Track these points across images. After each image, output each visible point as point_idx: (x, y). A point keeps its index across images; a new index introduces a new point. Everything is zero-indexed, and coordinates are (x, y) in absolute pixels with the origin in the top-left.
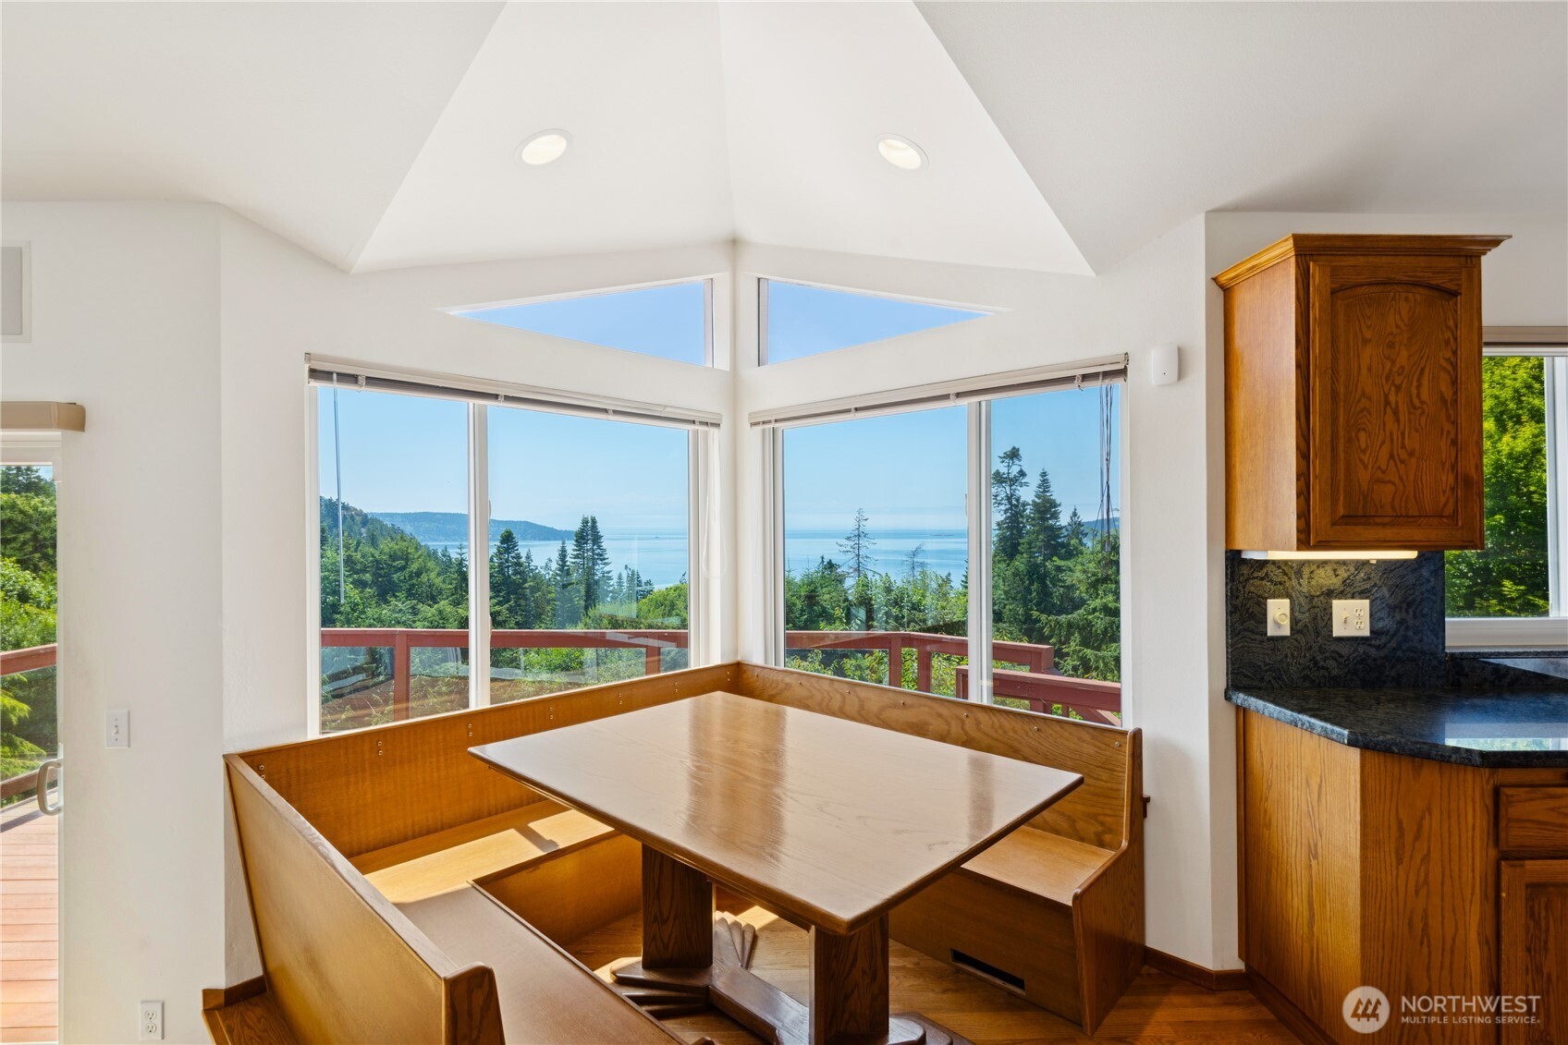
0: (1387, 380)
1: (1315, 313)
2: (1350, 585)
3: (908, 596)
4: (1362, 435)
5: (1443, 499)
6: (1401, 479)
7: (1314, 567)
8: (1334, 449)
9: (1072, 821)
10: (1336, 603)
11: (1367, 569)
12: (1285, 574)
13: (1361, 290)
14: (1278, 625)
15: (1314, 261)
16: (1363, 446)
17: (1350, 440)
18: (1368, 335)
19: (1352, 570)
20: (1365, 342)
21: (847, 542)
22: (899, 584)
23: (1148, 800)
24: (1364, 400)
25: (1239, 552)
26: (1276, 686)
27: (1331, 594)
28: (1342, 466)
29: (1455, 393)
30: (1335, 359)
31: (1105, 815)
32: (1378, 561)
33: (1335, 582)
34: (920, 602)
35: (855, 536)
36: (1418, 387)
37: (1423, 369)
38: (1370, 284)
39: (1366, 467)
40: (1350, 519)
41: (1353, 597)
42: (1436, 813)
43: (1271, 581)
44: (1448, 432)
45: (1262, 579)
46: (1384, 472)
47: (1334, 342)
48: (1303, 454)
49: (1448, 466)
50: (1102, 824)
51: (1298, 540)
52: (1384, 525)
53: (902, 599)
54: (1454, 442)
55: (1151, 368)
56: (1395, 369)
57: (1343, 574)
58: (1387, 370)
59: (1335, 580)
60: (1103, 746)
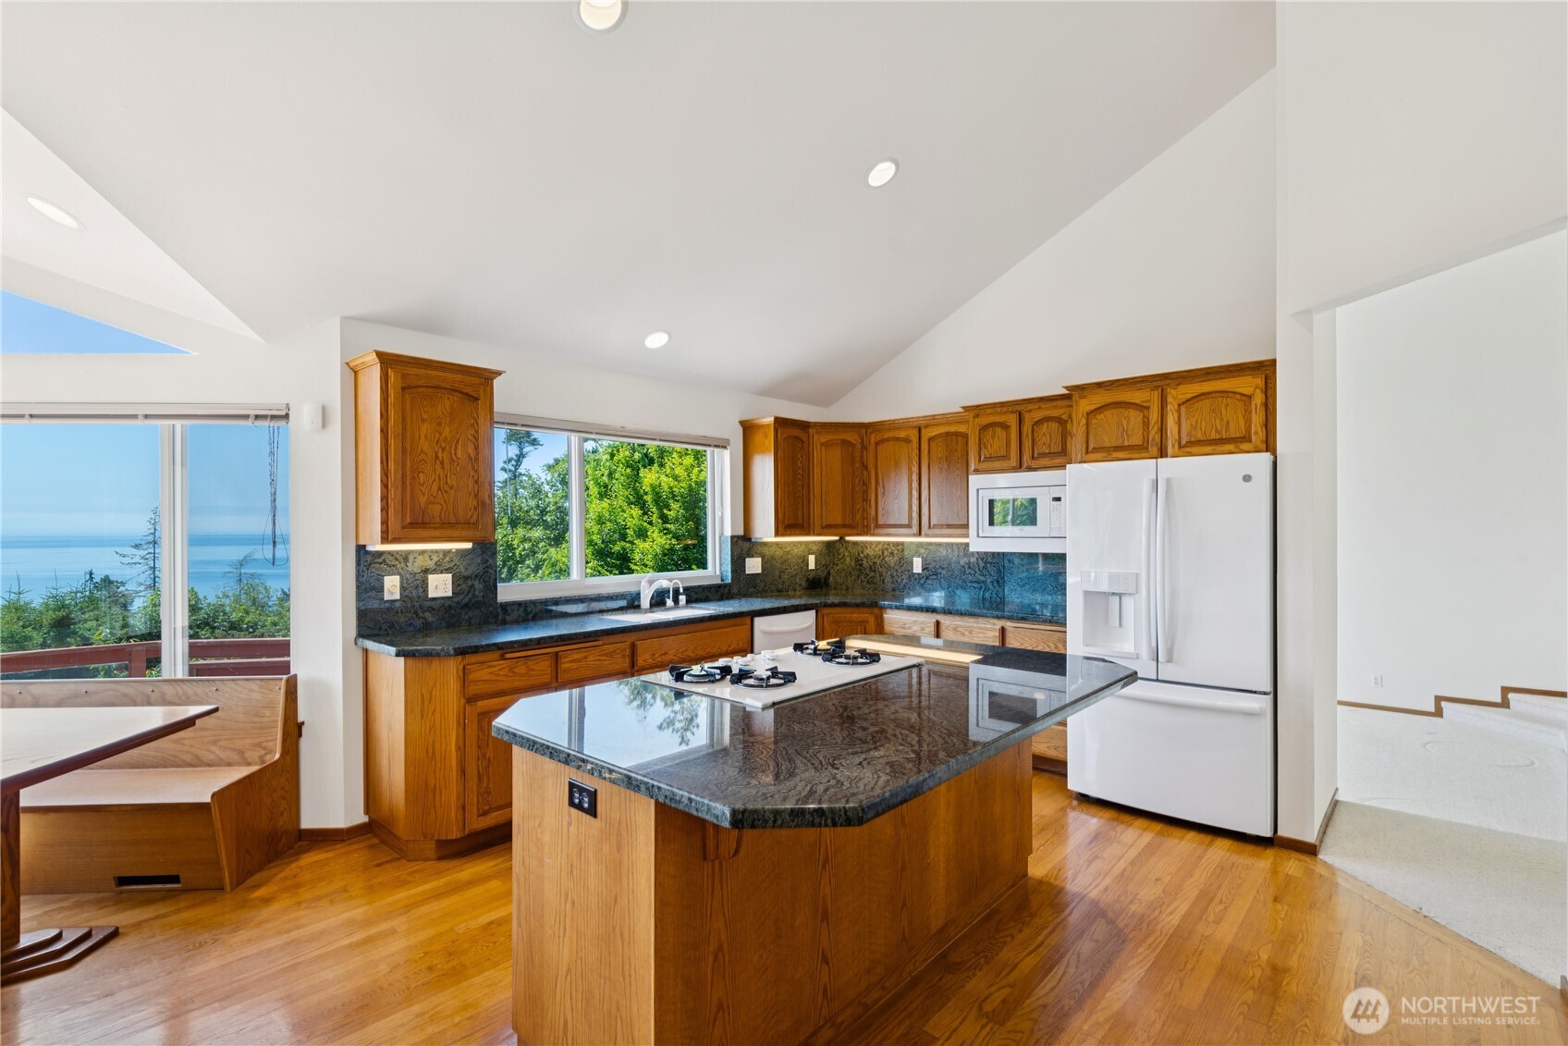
0: (437, 444)
1: (391, 400)
2: (440, 565)
3: (225, 614)
4: (421, 475)
5: (470, 514)
6: (445, 502)
7: (416, 555)
8: (403, 483)
9: (241, 752)
10: (431, 577)
11: (451, 555)
12: (397, 560)
13: (421, 390)
14: (392, 593)
15: (391, 368)
16: (422, 482)
17: (413, 478)
18: (425, 416)
19: (441, 556)
20: (423, 420)
21: (134, 551)
22: (212, 599)
23: (303, 723)
24: (422, 455)
25: (365, 546)
26: (390, 632)
27: (426, 571)
28: (408, 493)
29: (477, 454)
30: (404, 429)
31: (268, 741)
32: (457, 550)
33: (430, 564)
34: (241, 620)
35: (149, 543)
36: (455, 450)
37: (458, 440)
38: (427, 387)
39: (424, 495)
40: (413, 525)
41: (441, 573)
42: (438, 685)
43: (387, 564)
44: (473, 476)
45: (381, 563)
46: (435, 498)
47: (404, 419)
48: (385, 485)
49: (472, 495)
50: (265, 749)
51: (382, 537)
52: (436, 528)
53: (215, 618)
54: (476, 482)
55: (304, 418)
56: (442, 438)
57: (435, 558)
58: (437, 438)
59: (430, 562)
60: (268, 692)
